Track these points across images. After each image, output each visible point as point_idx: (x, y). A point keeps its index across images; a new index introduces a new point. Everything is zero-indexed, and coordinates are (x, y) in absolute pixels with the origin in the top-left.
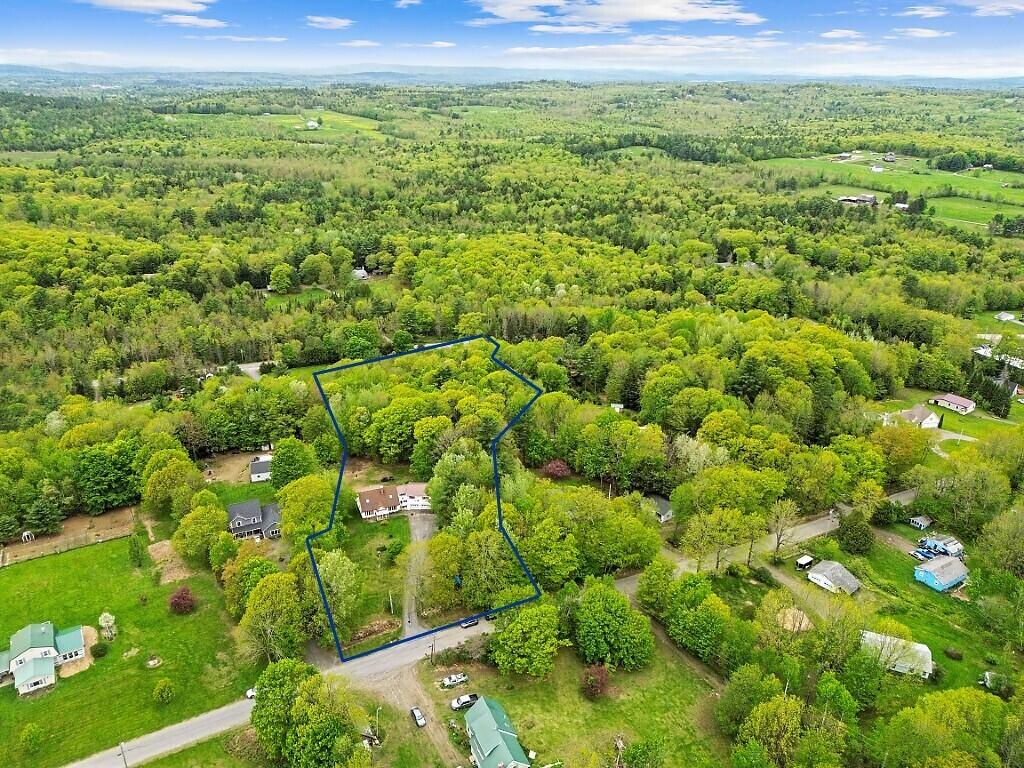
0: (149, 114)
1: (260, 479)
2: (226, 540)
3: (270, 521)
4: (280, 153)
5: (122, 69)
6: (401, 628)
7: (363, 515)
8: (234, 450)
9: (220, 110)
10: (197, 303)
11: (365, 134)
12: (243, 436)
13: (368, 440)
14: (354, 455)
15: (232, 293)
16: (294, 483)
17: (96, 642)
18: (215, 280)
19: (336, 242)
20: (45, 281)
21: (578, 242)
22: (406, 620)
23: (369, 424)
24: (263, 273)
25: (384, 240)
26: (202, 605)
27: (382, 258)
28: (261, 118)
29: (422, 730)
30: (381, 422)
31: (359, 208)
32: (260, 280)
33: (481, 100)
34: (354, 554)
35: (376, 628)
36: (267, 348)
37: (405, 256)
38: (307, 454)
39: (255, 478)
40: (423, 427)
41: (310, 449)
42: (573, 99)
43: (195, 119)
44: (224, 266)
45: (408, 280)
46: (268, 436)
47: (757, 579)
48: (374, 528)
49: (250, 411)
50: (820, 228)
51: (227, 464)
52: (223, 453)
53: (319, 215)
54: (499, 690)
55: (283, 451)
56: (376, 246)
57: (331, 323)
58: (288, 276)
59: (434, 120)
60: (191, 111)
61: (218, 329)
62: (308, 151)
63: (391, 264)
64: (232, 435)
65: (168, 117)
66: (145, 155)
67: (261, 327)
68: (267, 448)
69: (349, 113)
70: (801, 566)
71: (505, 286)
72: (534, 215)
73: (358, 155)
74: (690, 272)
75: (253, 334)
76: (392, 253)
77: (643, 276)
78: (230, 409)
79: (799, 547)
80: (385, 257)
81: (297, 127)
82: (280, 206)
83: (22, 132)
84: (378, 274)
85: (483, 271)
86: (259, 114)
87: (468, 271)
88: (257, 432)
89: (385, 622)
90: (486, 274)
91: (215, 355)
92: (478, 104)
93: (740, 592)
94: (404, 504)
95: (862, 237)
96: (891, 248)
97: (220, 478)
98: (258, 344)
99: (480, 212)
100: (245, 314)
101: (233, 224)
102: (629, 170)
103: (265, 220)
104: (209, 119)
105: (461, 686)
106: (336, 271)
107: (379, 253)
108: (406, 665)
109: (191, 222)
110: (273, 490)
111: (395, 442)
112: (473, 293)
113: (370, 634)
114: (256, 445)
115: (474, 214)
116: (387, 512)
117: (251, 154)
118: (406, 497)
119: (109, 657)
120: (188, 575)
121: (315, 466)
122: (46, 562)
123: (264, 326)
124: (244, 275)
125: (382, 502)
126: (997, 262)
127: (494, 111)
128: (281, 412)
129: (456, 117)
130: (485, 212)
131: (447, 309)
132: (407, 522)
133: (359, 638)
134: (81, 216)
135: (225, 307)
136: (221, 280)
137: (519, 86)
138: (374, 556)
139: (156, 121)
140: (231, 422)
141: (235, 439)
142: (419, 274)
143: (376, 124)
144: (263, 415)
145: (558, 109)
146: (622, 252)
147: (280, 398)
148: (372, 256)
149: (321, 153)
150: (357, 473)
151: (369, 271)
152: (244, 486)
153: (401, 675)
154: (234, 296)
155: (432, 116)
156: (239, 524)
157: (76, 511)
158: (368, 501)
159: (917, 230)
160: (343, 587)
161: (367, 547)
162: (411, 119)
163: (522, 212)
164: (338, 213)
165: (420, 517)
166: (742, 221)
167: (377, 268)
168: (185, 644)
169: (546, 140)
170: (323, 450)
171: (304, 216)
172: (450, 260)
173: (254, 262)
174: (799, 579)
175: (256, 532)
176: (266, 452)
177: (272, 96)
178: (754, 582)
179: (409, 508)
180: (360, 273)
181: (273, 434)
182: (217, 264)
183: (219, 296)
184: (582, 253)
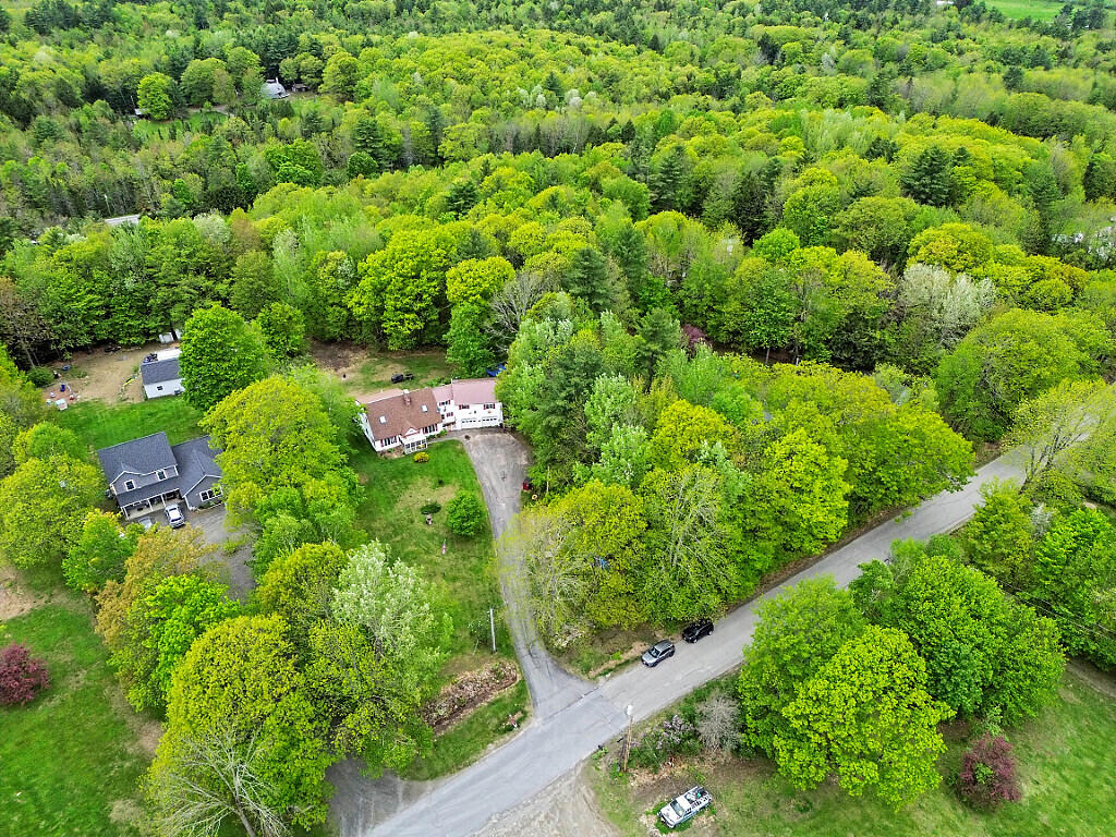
1: (162, 393)
2: (101, 530)
3: (195, 473)
6: (523, 681)
7: (378, 447)
8: (106, 345)
10: (23, 130)
12: (119, 318)
13: (358, 311)
14: (332, 341)
15: (79, 116)
16: (236, 396)
18: (49, 95)
19: (230, 44)
21: (579, 40)
22: (527, 660)
23: (356, 280)
24: (125, 91)
25: (303, 38)
26: (65, 673)
27: (303, 63)
30: (379, 275)
31: (255, 9)
32: (123, 101)
34: (376, 525)
35: (470, 690)
36: (146, 191)
37: (338, 58)
38: (249, 339)
39: (152, 391)
40: (462, 279)
41: (254, 330)
44: (59, 76)
45: (348, 92)
46: (167, 316)
48: (404, 470)
49: (124, 271)
50: (870, 24)
51: (95, 370)
52: (84, 349)
53: (198, 18)
54: (785, 817)
55: (201, 334)
56: (292, 46)
57: (243, 149)
58: (166, 91)
61: (60, 165)
63: (319, 73)
64: (97, 318)
67: (131, 159)
68: (168, 338)
71: (493, 95)
72: (501, 15)
74: (739, 73)
75: (121, 170)
76: (318, 55)
77: (678, 80)
78: (85, 269)
80: (309, 61)
82: (138, 7)
84: (300, 90)
85: (457, 75)
87: (437, 74)
88: (145, 311)
89: (485, 674)
90: (464, 79)
91: (62, 204)
94: (448, 420)
95: (927, 32)
96: (963, 44)
97: (85, 395)
98: (131, 185)
100: (103, 143)
101: (72, 30)
103: (119, 26)
105: (703, 819)
106: (238, 86)
107: (298, 57)
108: (560, 779)
109: (5, 29)
110: (193, 411)
111: (408, 311)
112: (449, 105)
113: (462, 707)
114: (146, 333)
116: (422, 436)
118: (452, 408)
120: (28, 606)
121: (266, 363)
123: (136, 158)
124: (94, 91)
125: (410, 419)
126: (1096, 54)
128: (185, 271)
131: (418, 124)
132: (462, 452)
135: (69, 135)
136: (60, 96)
138: (418, 524)
140: (91, 292)
141: (106, 324)
142: (365, 82)
144: (150, 277)
147: (178, 245)
148: (288, 61)
150: (343, 370)
151: (288, 86)
152: (133, 407)
153: (556, 806)
154: (83, 119)
156: (130, 485)
158: (383, 420)
159: (984, 24)
160: (407, 637)
161: (399, 507)
163: (484, 12)
164: (226, 15)
165: (484, 441)
166: (771, 17)
167: (299, 81)
168: (29, 789)
170: (277, 332)
171: (177, 20)
172: (406, 61)
173: (108, 72)
175: (171, 497)
176: (168, 345)
179: (459, 426)
180: (274, 87)
181: (175, 313)
182: (49, 74)
183: (59, 120)
184: (588, 53)
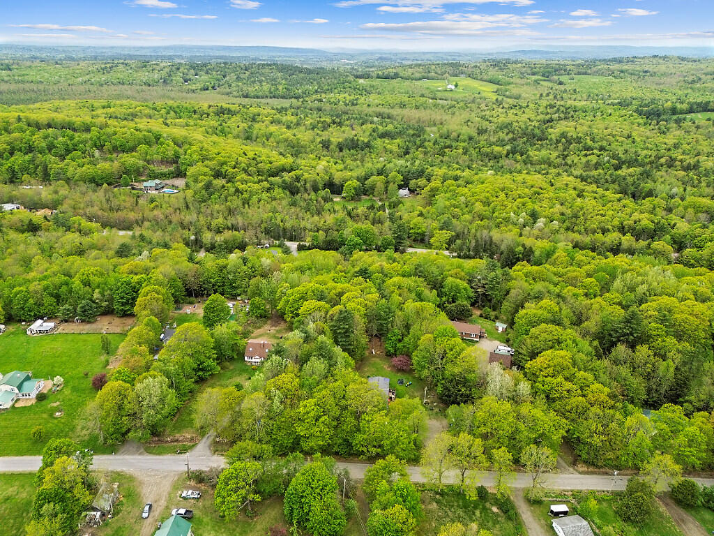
0: (351, 78)
4: (416, 106)
5: (365, 50)
7: (246, 358)
9: (396, 76)
11: (483, 95)
17: (45, 392)
20: (218, 175)
24: (340, 185)
27: (420, 183)
28: (419, 83)
29: (142, 520)
33: (589, 71)
35: (181, 438)
37: (435, 183)
42: (673, 71)
43: (377, 82)
47: (500, 508)
58: (355, 188)
59: (542, 85)
60: (378, 77)
62: (435, 106)
65: (361, 81)
66: (336, 104)
69: (481, 80)
70: (552, 512)
73: (468, 109)
76: (428, 180)
79: (572, 495)
80: (422, 182)
81: (439, 89)
82: (387, 141)
83: (280, 88)
86: (420, 79)
89: (190, 436)
91: (279, 233)
92: (585, 73)
93: (474, 514)
99: (524, 157)
102: (688, 132)
104: (385, 83)
106: (386, 189)
107: (419, 180)
108: (174, 471)
109: (327, 148)
115: (519, 157)
116: (260, 361)
117: (397, 107)
119: (43, 403)
122: (70, 337)
124: (330, 185)
125: (259, 353)
127: (596, 79)
129: (561, 83)
130: (528, 156)
133: (167, 441)
134: (272, 139)
136: (312, 186)
137: (632, 60)
139: (353, 83)
143: (495, 87)
145: (656, 79)
146: (619, 200)
148: (414, 181)
149: (443, 107)
151: (411, 191)
153: (166, 477)
154: (313, 197)
155: (541, 82)
157: (108, 312)
158: (251, 349)
161: (230, 381)
162: (523, 85)
169: (623, 104)
174: (543, 522)
177: (433, 67)
178: (495, 509)
180: (404, 192)
184: (580, 196)
